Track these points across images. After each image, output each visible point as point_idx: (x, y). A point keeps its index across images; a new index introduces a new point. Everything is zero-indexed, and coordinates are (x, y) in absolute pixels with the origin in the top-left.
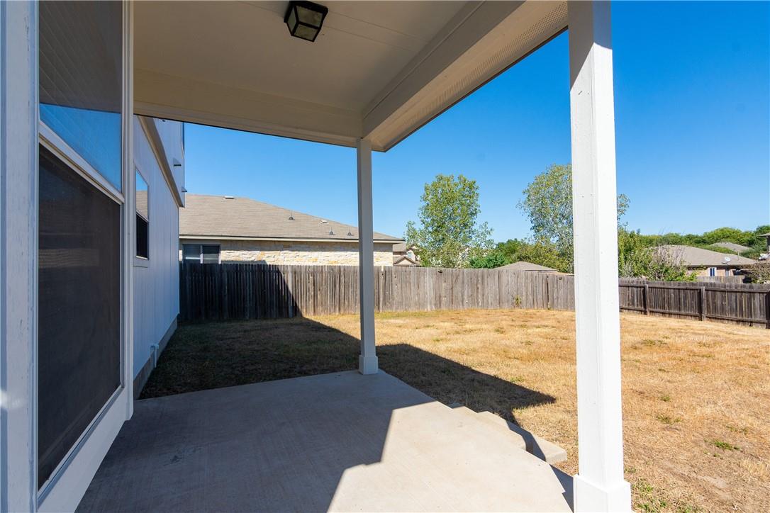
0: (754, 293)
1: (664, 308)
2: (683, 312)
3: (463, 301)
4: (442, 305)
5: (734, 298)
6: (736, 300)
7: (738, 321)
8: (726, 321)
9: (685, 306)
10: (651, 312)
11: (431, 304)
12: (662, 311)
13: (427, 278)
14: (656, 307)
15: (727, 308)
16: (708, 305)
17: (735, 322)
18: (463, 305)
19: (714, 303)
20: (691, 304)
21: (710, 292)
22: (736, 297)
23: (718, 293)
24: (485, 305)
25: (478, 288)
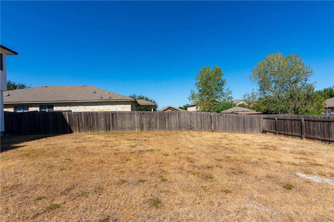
0: (330, 122)
1: (285, 131)
2: (294, 134)
3: (156, 127)
4: (144, 128)
5: (319, 125)
6: (321, 126)
7: (322, 141)
8: (316, 140)
9: (295, 130)
10: (279, 134)
11: (138, 128)
12: (284, 133)
13: (135, 116)
14: (281, 130)
15: (316, 131)
16: (306, 129)
17: (320, 141)
18: (157, 129)
19: (309, 128)
20: (298, 129)
21: (307, 122)
22: (321, 124)
23: (311, 122)
24: (170, 129)
25: (166, 121)
